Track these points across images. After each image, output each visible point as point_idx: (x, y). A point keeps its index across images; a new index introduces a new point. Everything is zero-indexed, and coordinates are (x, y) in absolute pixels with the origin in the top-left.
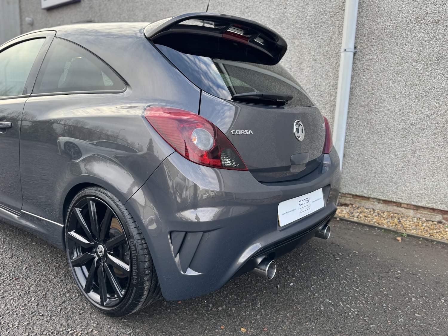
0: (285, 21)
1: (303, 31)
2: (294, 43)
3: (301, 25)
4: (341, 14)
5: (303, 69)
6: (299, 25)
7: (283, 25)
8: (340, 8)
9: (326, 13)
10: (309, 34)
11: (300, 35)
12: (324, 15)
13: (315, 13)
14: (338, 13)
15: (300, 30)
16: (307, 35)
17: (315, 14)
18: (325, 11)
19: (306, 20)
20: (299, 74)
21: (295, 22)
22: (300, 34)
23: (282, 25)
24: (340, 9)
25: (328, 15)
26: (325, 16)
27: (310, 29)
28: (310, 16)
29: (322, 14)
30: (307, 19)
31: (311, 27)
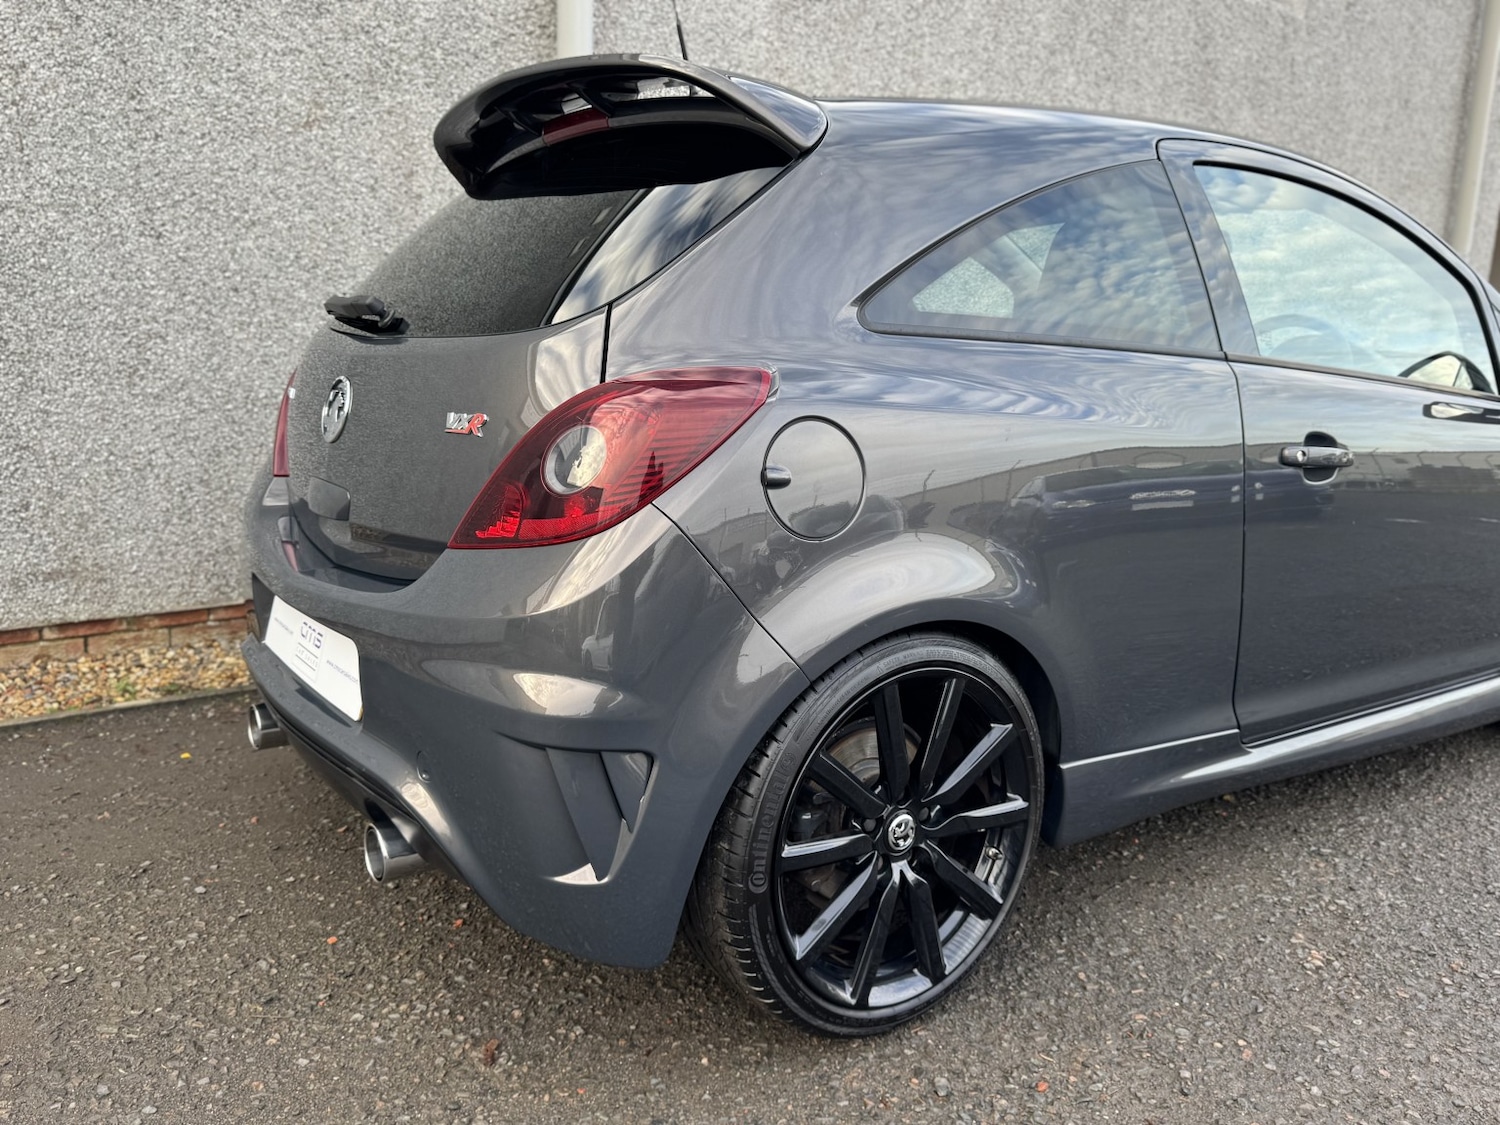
0: (331, 8)
1: (408, 64)
2: (377, 98)
3: (395, 41)
4: (524, 43)
5: (419, 197)
6: (390, 41)
7: (322, 22)
8: (519, 22)
9: (478, 24)
10: (428, 80)
11: (396, 77)
12: (474, 31)
13: (442, 13)
14: (513, 38)
15: (394, 56)
16: (420, 82)
17: (444, 21)
18: (474, 19)
19: (413, 30)
20: (408, 211)
21: (374, 24)
22: (397, 73)
23: (318, 21)
24: (519, 26)
25: (483, 32)
26: (477, 37)
27: (430, 63)
28: (427, 20)
29: (468, 27)
30: (417, 28)
31: (432, 58)
